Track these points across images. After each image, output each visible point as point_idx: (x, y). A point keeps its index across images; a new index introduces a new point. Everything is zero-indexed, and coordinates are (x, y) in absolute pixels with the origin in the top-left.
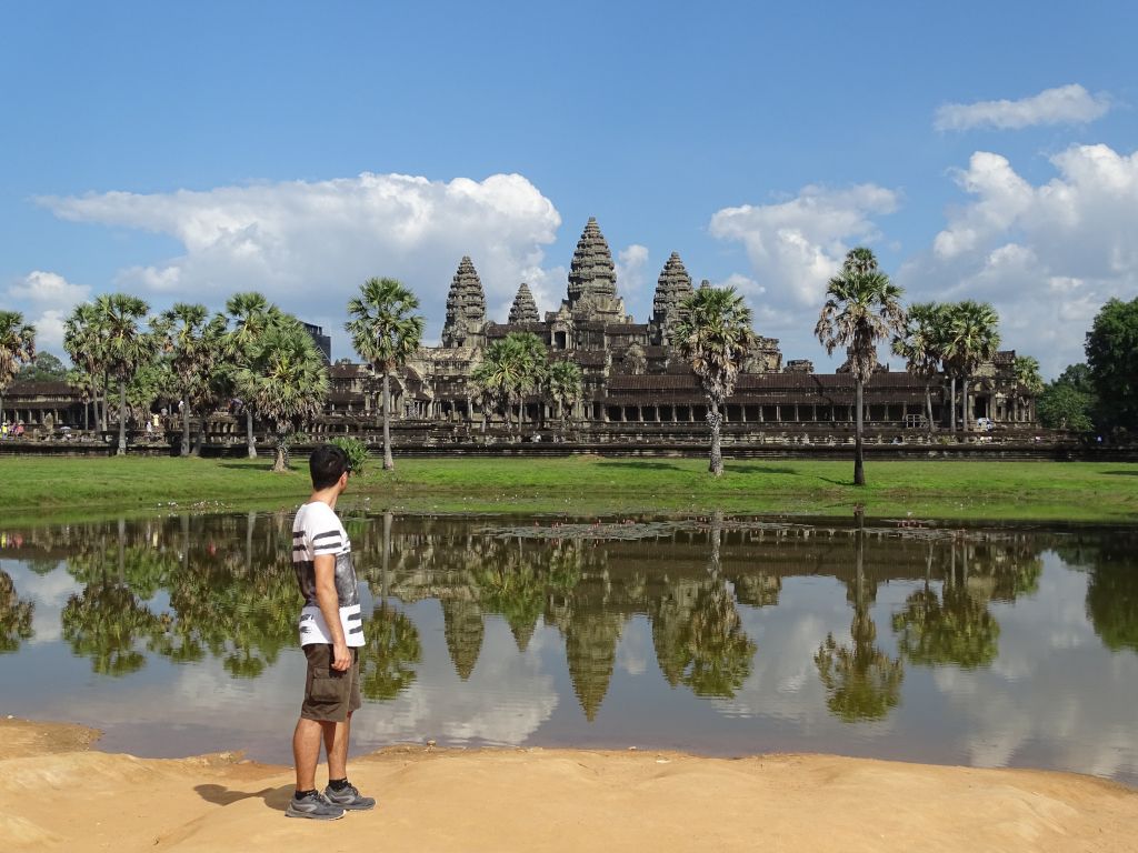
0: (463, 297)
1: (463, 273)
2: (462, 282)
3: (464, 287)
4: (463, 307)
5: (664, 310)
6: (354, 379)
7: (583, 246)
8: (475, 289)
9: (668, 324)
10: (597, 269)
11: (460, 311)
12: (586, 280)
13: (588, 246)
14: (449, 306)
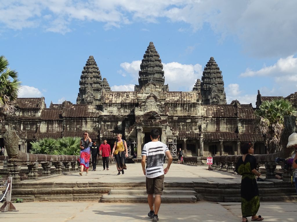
0: (91, 78)
1: (90, 65)
2: (90, 70)
3: (91, 73)
4: (91, 84)
5: (210, 88)
6: (85, 118)
7: (148, 56)
8: (97, 74)
9: (213, 96)
10: (156, 68)
11: (89, 86)
12: (151, 74)
13: (151, 56)
14: (81, 83)
